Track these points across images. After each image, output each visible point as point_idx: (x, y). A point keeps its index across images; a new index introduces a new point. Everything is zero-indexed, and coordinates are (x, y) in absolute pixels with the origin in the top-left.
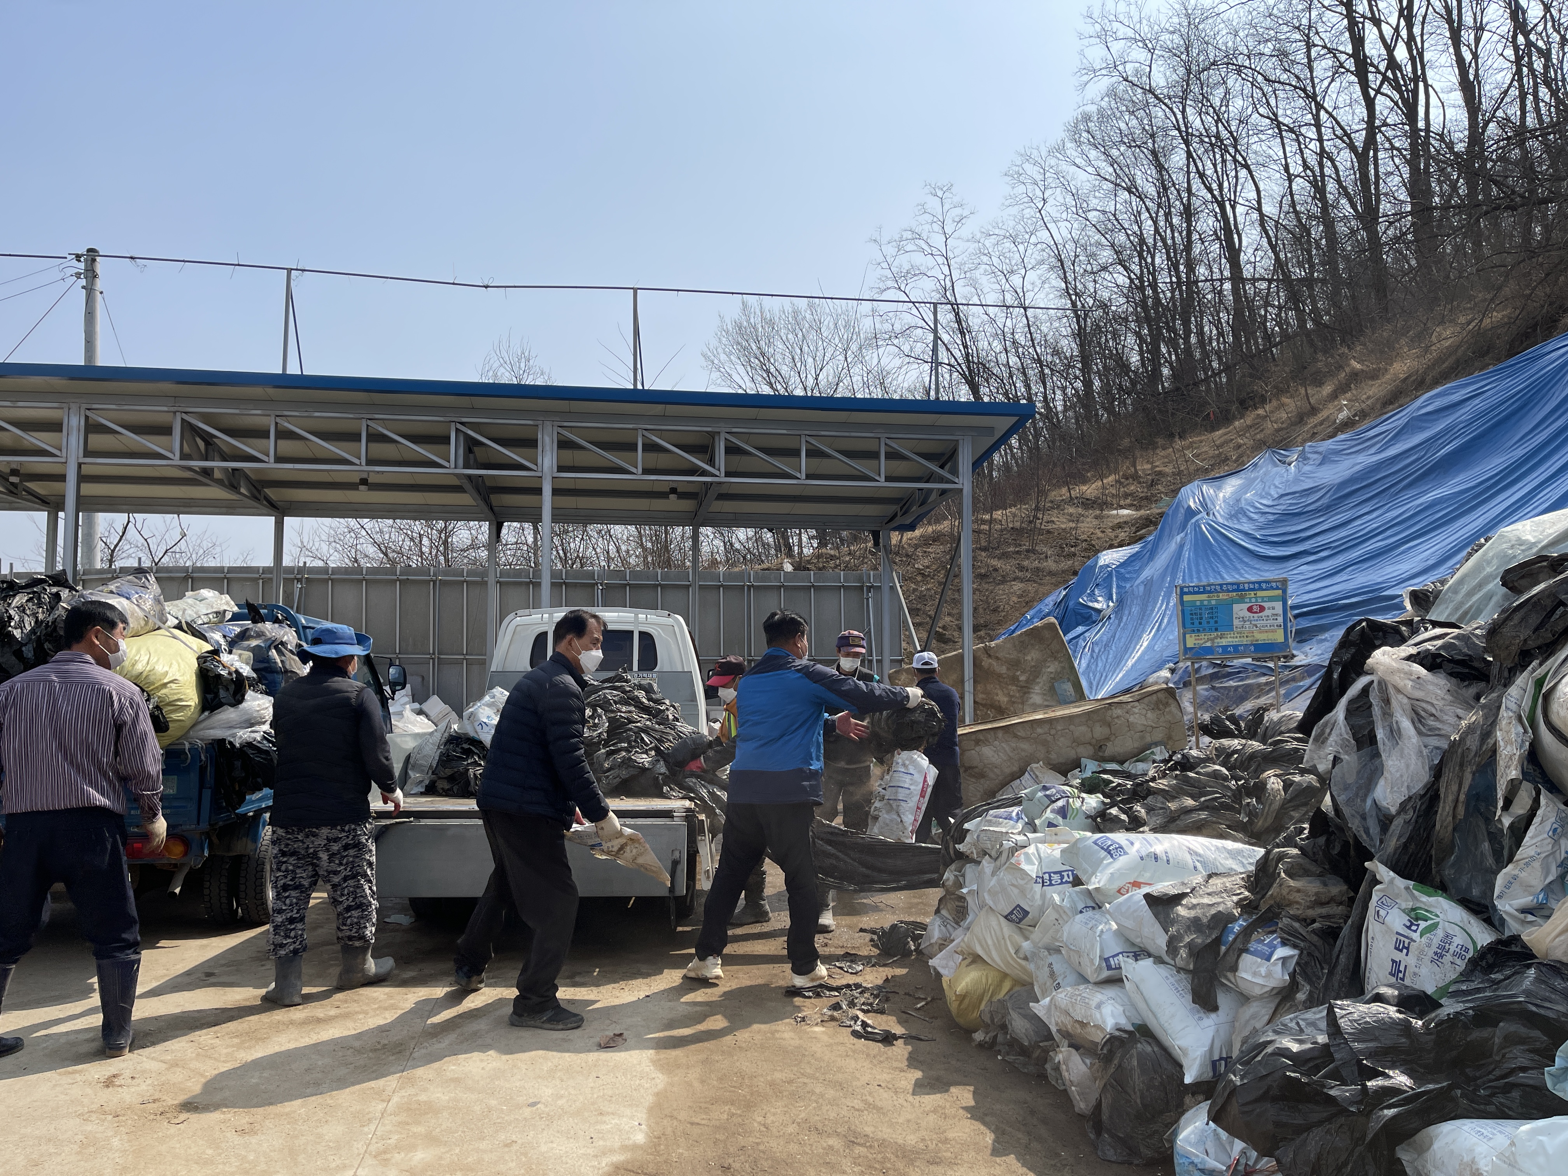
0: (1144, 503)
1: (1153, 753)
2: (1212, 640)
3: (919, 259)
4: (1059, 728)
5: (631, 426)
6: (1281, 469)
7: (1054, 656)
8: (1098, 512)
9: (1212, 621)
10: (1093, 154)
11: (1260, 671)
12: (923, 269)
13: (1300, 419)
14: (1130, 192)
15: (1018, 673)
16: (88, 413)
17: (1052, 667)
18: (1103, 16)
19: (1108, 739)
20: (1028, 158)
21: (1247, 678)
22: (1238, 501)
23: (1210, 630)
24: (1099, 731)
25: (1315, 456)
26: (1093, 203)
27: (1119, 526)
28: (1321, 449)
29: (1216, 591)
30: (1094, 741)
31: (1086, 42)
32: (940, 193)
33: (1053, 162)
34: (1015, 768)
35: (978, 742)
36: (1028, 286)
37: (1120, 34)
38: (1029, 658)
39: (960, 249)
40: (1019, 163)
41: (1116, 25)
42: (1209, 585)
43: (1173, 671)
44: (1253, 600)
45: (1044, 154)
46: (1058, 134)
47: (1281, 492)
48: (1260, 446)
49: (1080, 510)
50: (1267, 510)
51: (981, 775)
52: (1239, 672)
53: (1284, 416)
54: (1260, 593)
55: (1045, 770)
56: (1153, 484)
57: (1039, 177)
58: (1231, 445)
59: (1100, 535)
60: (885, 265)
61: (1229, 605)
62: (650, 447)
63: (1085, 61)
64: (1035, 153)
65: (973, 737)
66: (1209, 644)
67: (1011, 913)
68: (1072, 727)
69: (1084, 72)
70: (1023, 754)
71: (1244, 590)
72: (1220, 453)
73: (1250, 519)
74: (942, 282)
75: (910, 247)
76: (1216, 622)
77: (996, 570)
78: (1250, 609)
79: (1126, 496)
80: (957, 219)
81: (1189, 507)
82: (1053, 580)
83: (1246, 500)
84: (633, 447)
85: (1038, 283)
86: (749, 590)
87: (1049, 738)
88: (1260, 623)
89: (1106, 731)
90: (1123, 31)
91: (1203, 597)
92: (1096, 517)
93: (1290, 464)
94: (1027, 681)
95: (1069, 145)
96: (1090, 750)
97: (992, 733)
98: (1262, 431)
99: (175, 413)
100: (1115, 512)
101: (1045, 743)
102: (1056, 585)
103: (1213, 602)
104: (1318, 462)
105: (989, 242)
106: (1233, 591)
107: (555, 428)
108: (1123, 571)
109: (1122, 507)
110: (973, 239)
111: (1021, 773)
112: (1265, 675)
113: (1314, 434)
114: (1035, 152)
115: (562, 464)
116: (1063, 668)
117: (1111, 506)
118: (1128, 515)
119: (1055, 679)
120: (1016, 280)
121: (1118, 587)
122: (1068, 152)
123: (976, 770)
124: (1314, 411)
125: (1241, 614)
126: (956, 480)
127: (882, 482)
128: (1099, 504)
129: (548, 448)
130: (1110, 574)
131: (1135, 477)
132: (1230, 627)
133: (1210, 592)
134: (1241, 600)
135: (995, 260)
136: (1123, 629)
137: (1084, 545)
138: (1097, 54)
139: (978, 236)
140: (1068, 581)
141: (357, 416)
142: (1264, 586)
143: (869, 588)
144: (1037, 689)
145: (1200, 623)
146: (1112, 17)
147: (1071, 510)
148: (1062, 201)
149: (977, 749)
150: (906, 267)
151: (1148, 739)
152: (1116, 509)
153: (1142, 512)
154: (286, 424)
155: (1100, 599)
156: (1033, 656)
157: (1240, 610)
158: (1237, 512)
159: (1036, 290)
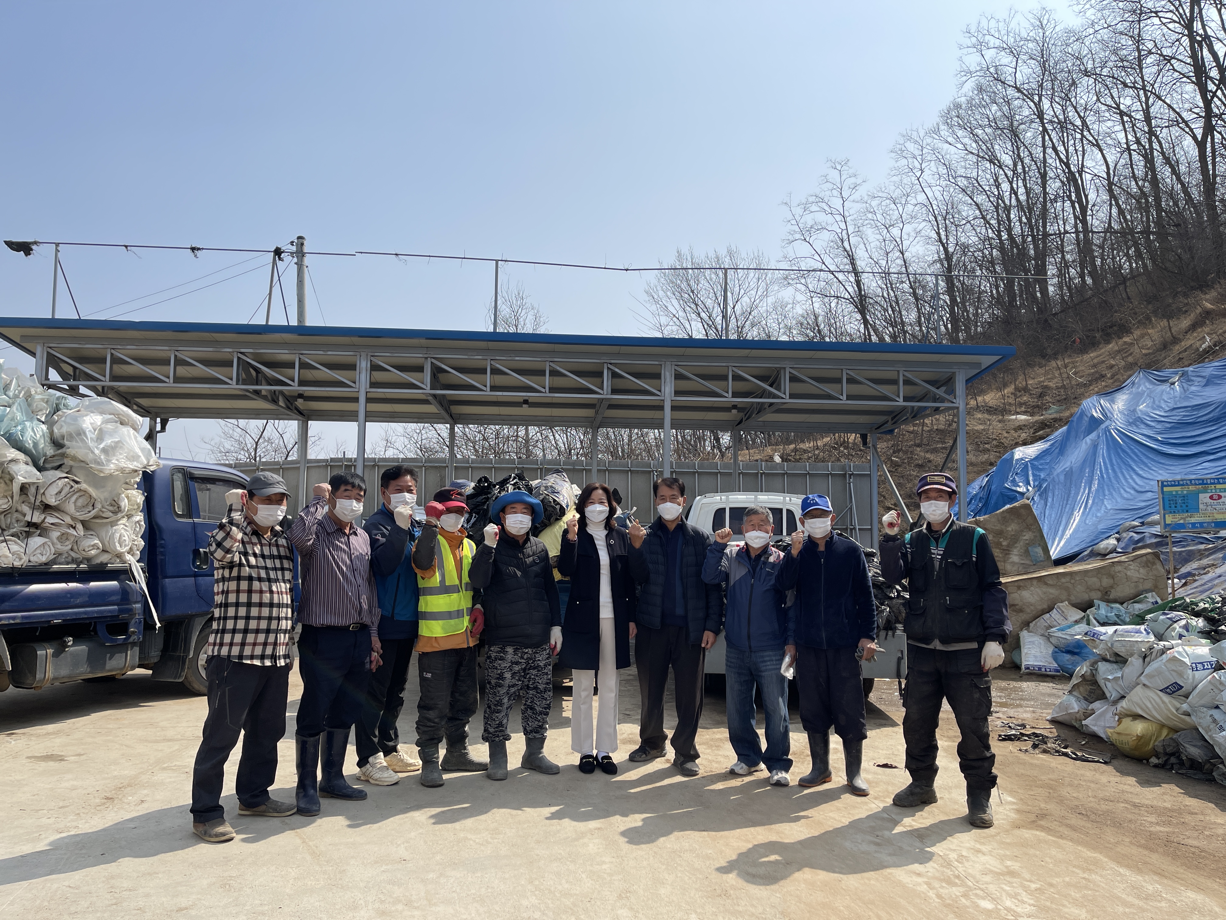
0: (1036, 410)
1: (1146, 597)
2: (1184, 519)
3: (822, 218)
4: (1078, 579)
5: (724, 364)
6: (1165, 387)
7: (1028, 528)
8: (1000, 417)
9: (1184, 506)
10: (960, 133)
11: (1197, 540)
12: (824, 224)
13: (1165, 346)
14: (991, 161)
15: (1001, 540)
16: (372, 358)
17: (1027, 536)
18: (979, 31)
19: (1112, 587)
20: (910, 138)
21: (1188, 545)
22: (1134, 411)
23: (1183, 512)
24: (1106, 582)
25: (1199, 379)
26: (961, 172)
27: (1020, 428)
28: (1204, 374)
29: (1187, 484)
30: (1102, 589)
31: (965, 51)
32: (839, 167)
33: (929, 140)
34: (1045, 606)
35: (1019, 588)
36: (905, 236)
37: (991, 45)
38: (1010, 529)
39: (853, 209)
40: (902, 142)
41: (987, 38)
42: (1183, 480)
43: (1118, 540)
44: (1214, 491)
45: (922, 134)
46: (933, 119)
47: (1172, 405)
48: (1131, 367)
49: (986, 416)
50: (1163, 419)
51: (1021, 611)
52: (1180, 541)
53: (1150, 343)
54: (1218, 486)
55: (1070, 607)
56: (1041, 396)
57: (917, 153)
58: (1104, 366)
59: (1006, 435)
60: (794, 222)
61: (1197, 494)
62: (736, 378)
63: (963, 65)
64: (915, 135)
65: (1016, 584)
66: (1182, 522)
67: (1167, 688)
68: (1086, 579)
69: (963, 74)
70: (1052, 596)
71: (1207, 484)
72: (1096, 372)
73: (1147, 425)
74: (840, 235)
75: (814, 208)
76: (1187, 506)
77: (930, 461)
78: (1211, 497)
79: (1021, 404)
80: (852, 186)
81: (1093, 416)
82: (975, 469)
83: (1141, 411)
84: (725, 378)
85: (913, 234)
86: (761, 476)
87: (1070, 585)
88: (1218, 507)
89: (1111, 581)
90: (993, 42)
91: (1178, 488)
92: (1000, 421)
93: (1173, 384)
94: (1008, 546)
95: (942, 127)
96: (1099, 594)
97: (1029, 581)
98: (1131, 354)
99: (426, 358)
100: (1014, 417)
101: (1067, 589)
102: (979, 473)
103: (1185, 492)
104: (1203, 384)
105: (874, 203)
106: (1200, 484)
107: (673, 366)
108: (1036, 463)
109: (1018, 413)
110: (862, 201)
111: (1049, 610)
112: (1202, 543)
113: (1181, 359)
114: (915, 133)
115: (677, 389)
116: (1035, 536)
117: (1010, 413)
118: (1025, 420)
119: (1030, 544)
120: (895, 232)
121: (1034, 475)
122: (942, 133)
123: (1017, 607)
124: (1176, 340)
125: (1205, 501)
126: (954, 401)
127: (901, 402)
128: (1001, 411)
129: (668, 380)
130: (1026, 466)
131: (1026, 390)
132: (1197, 509)
133: (1183, 485)
134: (1205, 491)
135: (879, 217)
136: (1052, 507)
137: (995, 442)
138: (973, 60)
139: (866, 198)
140: (988, 471)
141: (543, 359)
142: (1221, 481)
143: (850, 475)
144: (1015, 551)
145: (1176, 507)
146: (986, 32)
147: (979, 416)
148: (935, 170)
149: (1019, 592)
150: (810, 223)
151: (1141, 588)
152: (1013, 415)
153: (1037, 418)
154: (498, 366)
155: (1021, 484)
156: (1012, 527)
157: (1204, 498)
158: (1135, 420)
159: (911, 239)
